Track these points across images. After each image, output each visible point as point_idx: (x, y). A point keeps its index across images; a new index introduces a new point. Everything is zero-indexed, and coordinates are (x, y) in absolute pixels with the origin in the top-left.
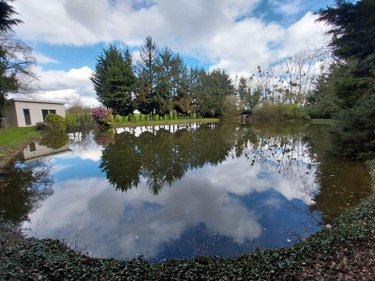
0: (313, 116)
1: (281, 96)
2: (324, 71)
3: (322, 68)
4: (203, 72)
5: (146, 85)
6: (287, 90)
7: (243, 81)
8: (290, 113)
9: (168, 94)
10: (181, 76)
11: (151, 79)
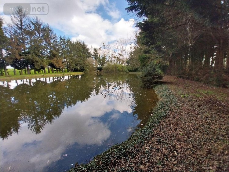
0: (130, 71)
1: (115, 60)
2: (132, 50)
3: (131, 48)
4: (69, 41)
5: (18, 45)
6: (118, 58)
7: (95, 50)
8: (120, 69)
9: (42, 53)
10: (52, 42)
11: (24, 40)
